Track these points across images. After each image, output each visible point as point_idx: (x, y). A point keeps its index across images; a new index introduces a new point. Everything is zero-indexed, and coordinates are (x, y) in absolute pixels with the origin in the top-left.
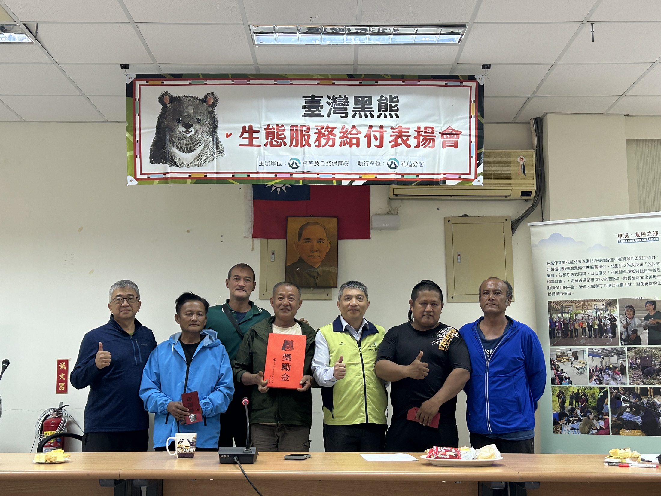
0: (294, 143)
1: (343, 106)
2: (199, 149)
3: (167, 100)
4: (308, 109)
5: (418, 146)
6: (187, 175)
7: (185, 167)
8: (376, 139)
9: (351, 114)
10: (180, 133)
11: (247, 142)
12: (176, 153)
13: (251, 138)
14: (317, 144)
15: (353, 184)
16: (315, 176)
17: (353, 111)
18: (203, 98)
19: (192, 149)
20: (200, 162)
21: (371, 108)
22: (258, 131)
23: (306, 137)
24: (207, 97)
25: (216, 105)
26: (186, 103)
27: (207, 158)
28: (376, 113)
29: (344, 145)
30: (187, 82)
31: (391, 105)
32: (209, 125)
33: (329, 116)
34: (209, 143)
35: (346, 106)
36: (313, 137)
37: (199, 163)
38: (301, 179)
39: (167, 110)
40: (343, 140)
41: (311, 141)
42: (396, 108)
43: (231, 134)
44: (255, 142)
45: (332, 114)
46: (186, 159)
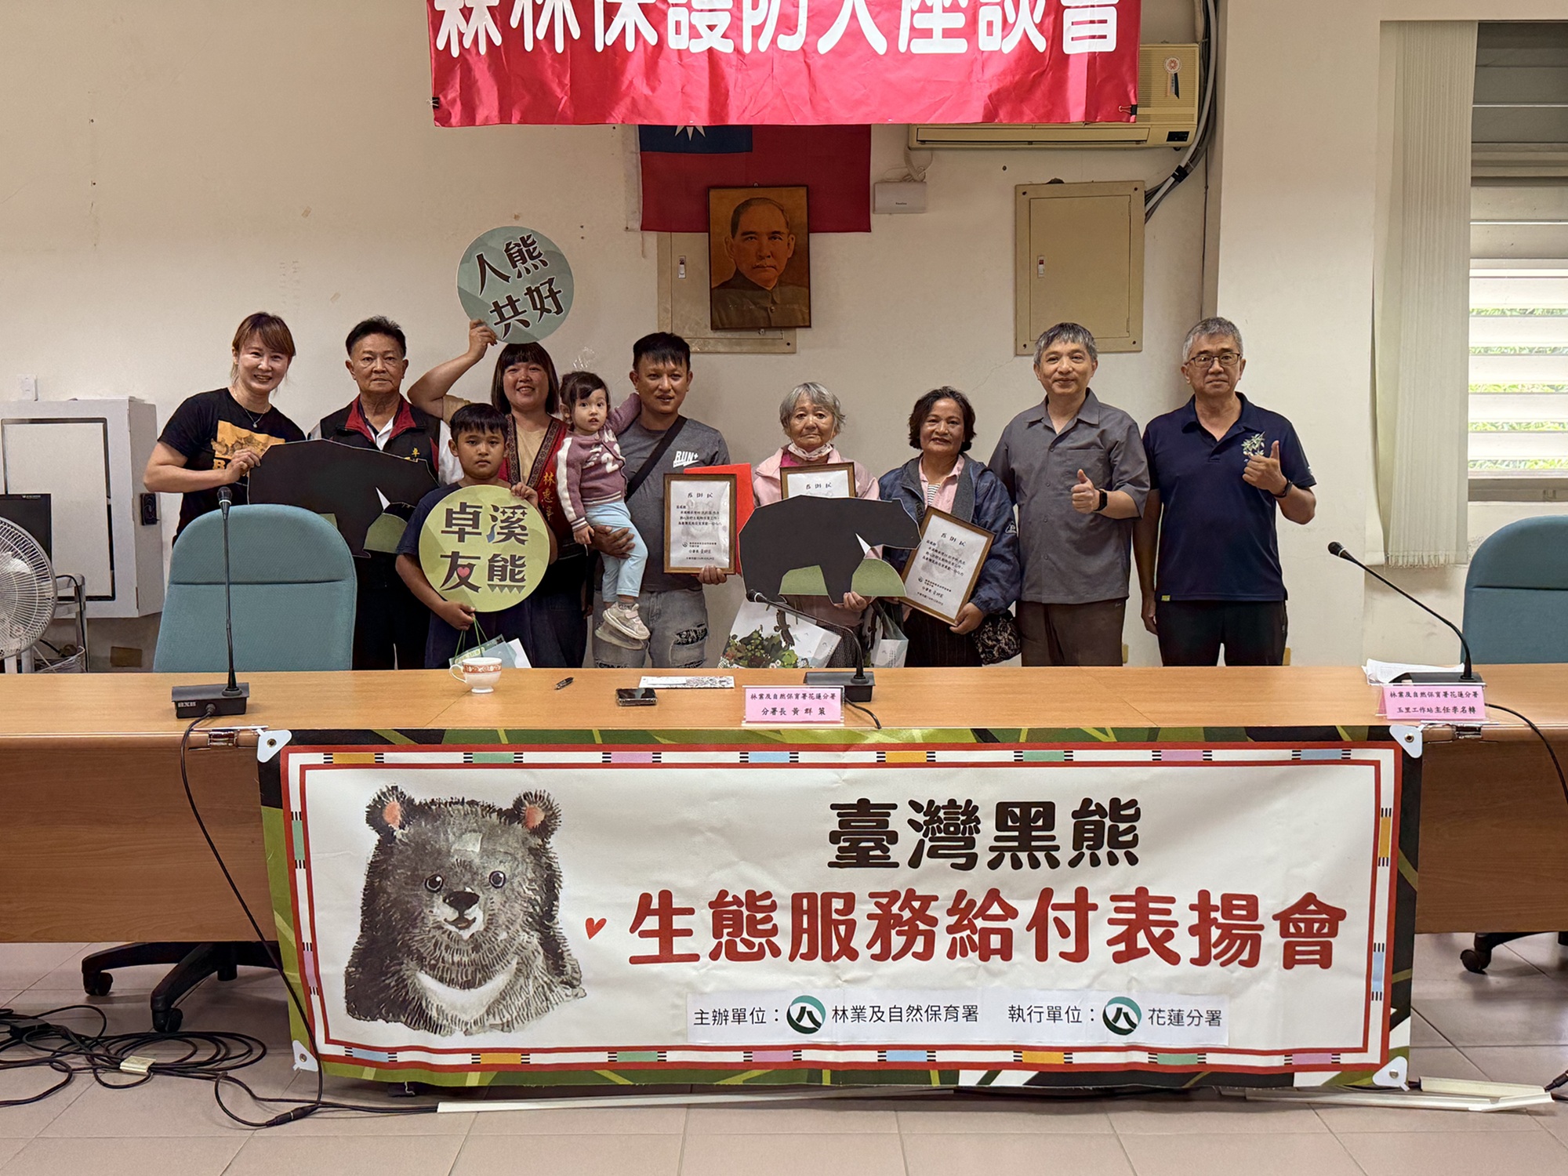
0: (804, 949)
1: (960, 835)
2: (499, 981)
3: (394, 813)
4: (847, 844)
5: (1202, 960)
6: (467, 1059)
7: (458, 1033)
8: (1064, 932)
9: (985, 857)
10: (440, 927)
11: (652, 947)
12: (432, 991)
13: (666, 934)
14: (877, 949)
15: (994, 1084)
16: (872, 1057)
17: (992, 849)
18: (511, 806)
19: (479, 976)
20: (507, 1016)
21: (1053, 838)
22: (691, 911)
23: (842, 929)
24: (523, 805)
25: (553, 830)
26: (457, 822)
27: (528, 1004)
28: (1066, 853)
29: (964, 954)
30: (458, 757)
31: (1113, 829)
32: (530, 893)
33: (915, 862)
34: (532, 957)
35: (971, 833)
36: (865, 930)
37: (505, 1020)
38: (826, 1065)
39: (395, 851)
40: (958, 936)
41: (859, 942)
42: (1129, 838)
43: (602, 923)
44: (680, 946)
45: (925, 859)
46: (464, 1010)
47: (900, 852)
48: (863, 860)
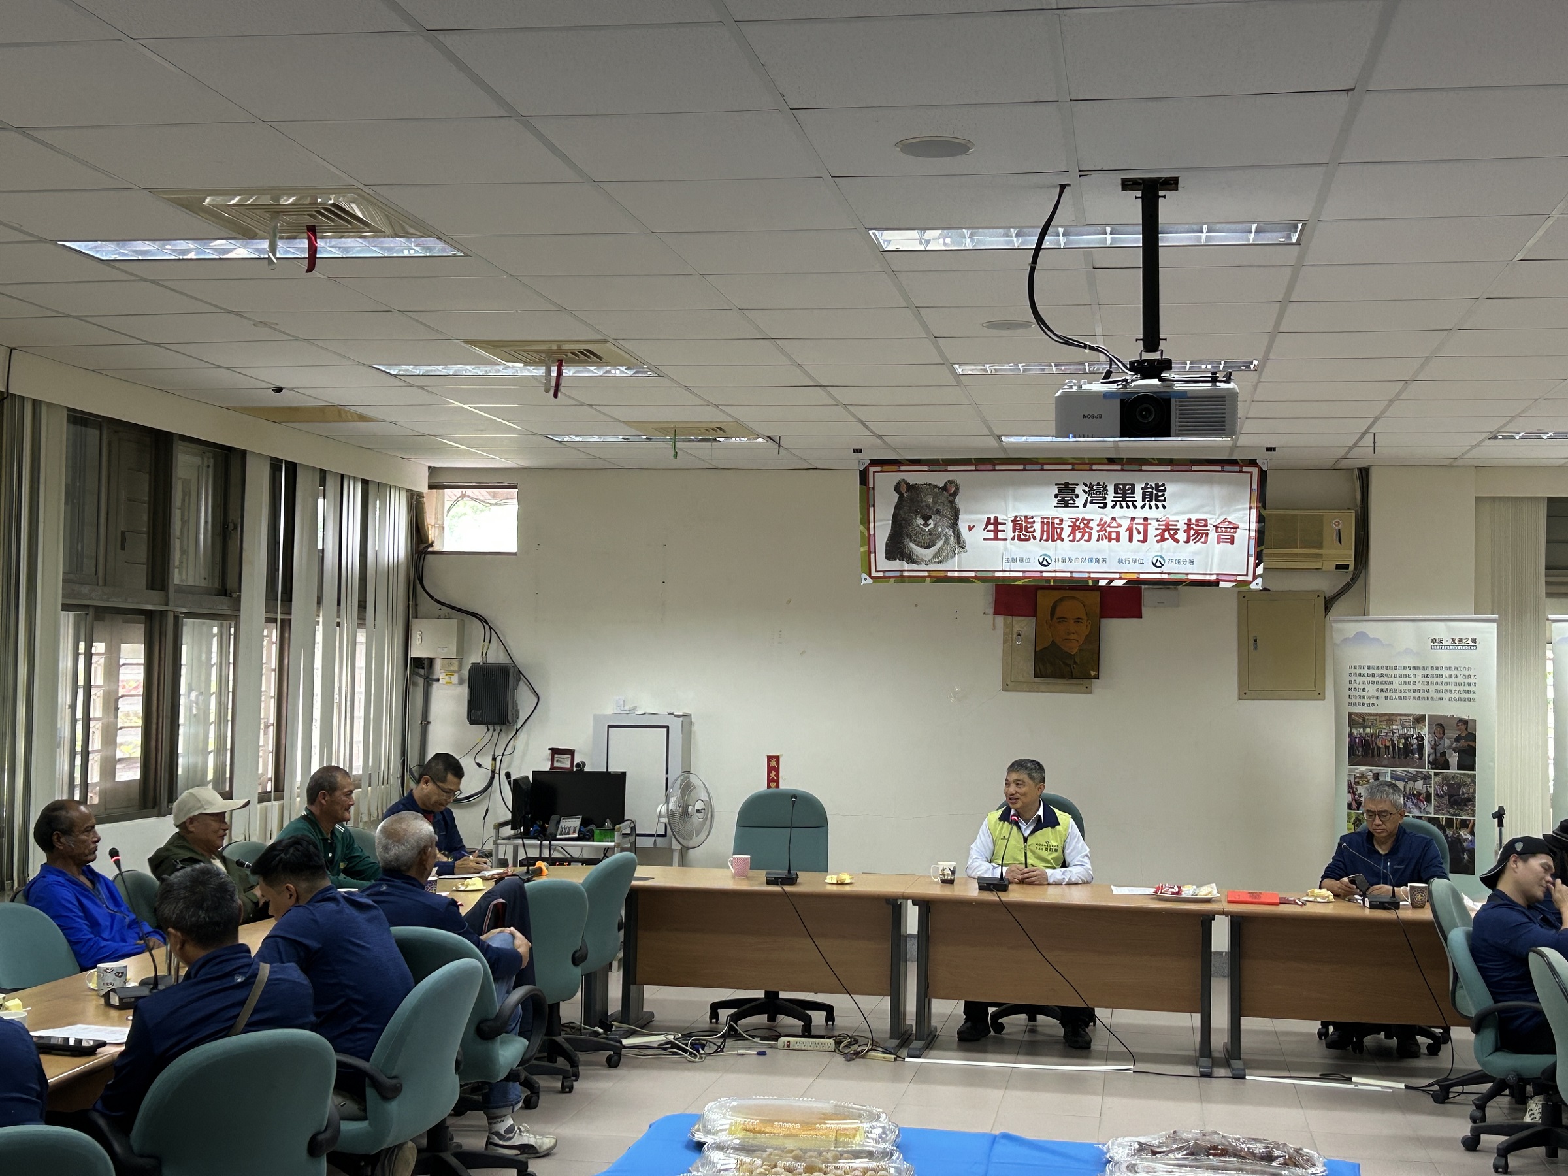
0: (1045, 538)
1: (1101, 495)
2: (939, 544)
3: (903, 489)
4: (1061, 499)
5: (1188, 541)
6: (926, 574)
7: (923, 564)
8: (1139, 533)
9: (1110, 504)
10: (918, 526)
11: (991, 535)
12: (914, 549)
13: (996, 531)
14: (1071, 538)
15: (1111, 585)
16: (1068, 575)
17: (1113, 501)
18: (943, 485)
19: (931, 544)
20: (940, 558)
21: (1134, 497)
22: (1005, 524)
23: (1059, 530)
24: (947, 485)
25: (958, 494)
26: (925, 491)
27: (948, 554)
28: (1139, 503)
29: (1102, 540)
30: (926, 468)
31: (1157, 494)
32: (949, 516)
33: (1085, 506)
34: (950, 537)
35: (1105, 495)
36: (1067, 531)
37: (940, 560)
38: (1052, 578)
39: (904, 500)
40: (1100, 534)
41: (1064, 535)
42: (1162, 498)
43: (974, 526)
44: (1000, 535)
45: (1088, 504)
46: (925, 555)
47: (1080, 502)
48: (1066, 505)
